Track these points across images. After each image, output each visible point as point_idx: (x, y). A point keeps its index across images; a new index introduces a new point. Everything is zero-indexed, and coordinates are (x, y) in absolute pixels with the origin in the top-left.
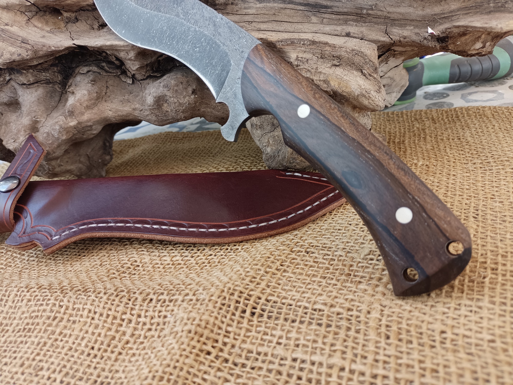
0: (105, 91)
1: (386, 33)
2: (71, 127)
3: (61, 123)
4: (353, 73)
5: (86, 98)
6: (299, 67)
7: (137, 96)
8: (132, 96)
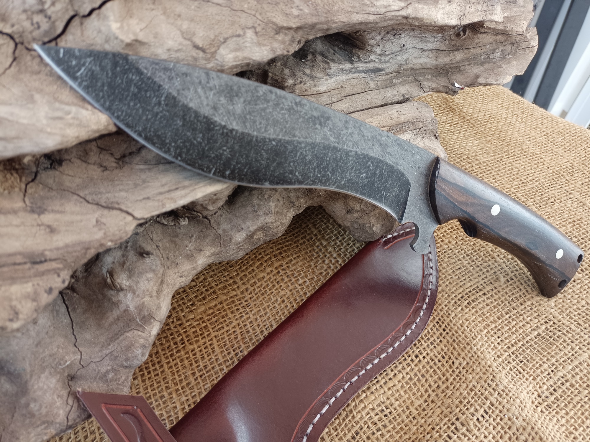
7: (206, 237)
8: (196, 240)
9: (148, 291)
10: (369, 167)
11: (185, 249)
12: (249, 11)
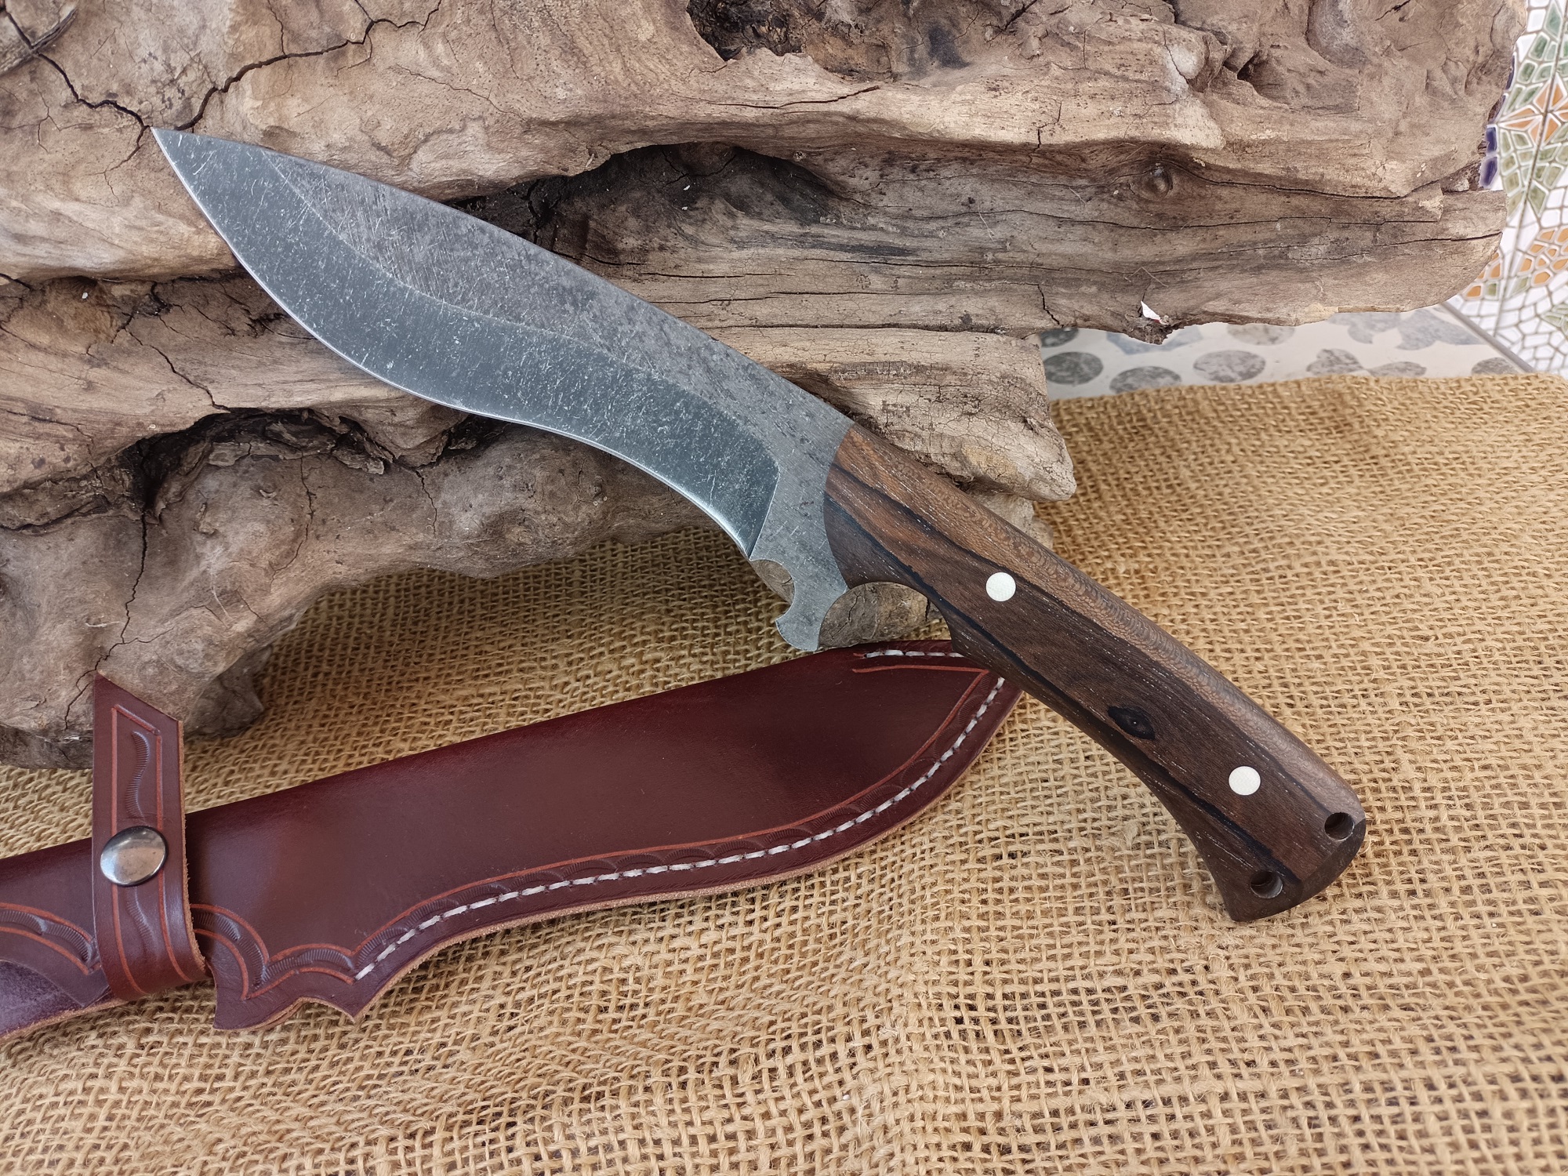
0: (307, 510)
1: (1045, 308)
2: (239, 634)
3: (208, 630)
4: (1008, 428)
5: (264, 542)
6: (892, 428)
7: (413, 509)
8: (394, 509)
9: (250, 553)
10: (677, 413)
11: (364, 516)
12: (480, 92)
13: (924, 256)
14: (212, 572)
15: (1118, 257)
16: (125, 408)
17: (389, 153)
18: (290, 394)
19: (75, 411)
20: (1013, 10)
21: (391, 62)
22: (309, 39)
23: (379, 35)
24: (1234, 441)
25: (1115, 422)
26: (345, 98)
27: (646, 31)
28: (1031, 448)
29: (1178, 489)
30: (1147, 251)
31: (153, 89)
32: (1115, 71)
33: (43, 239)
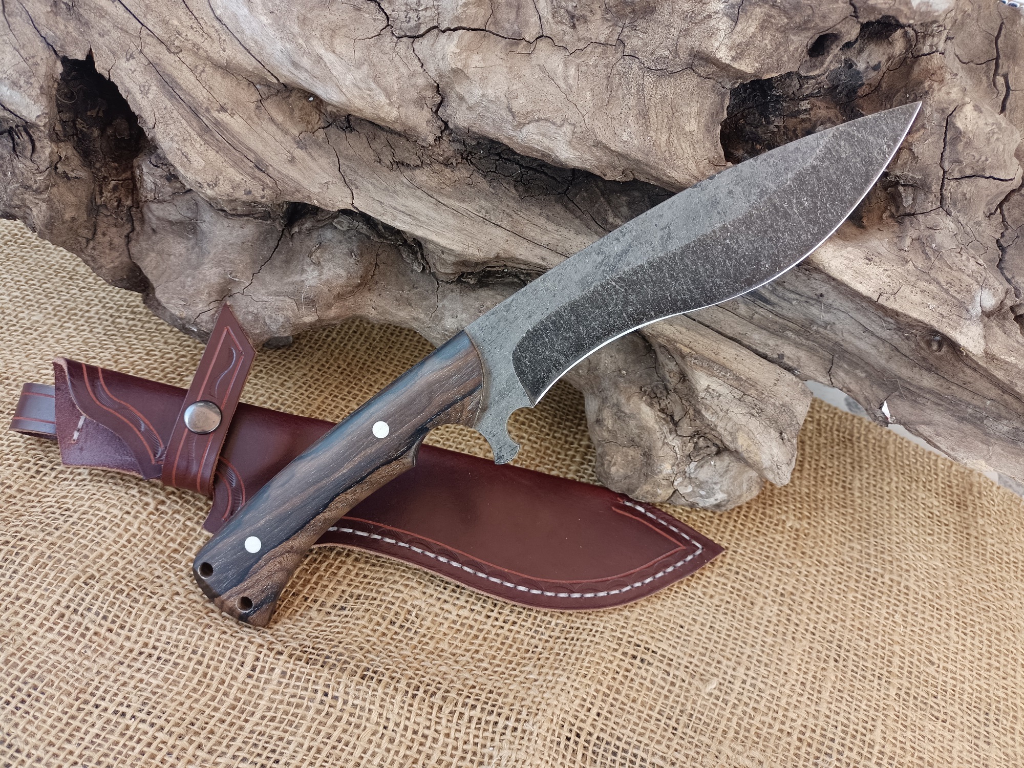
0: (371, 273)
1: (829, 372)
2: (305, 324)
3: (290, 313)
4: (770, 433)
5: (341, 281)
6: (704, 401)
7: (425, 299)
8: (416, 294)
9: (331, 283)
11: (399, 290)
12: (581, 110)
13: (778, 309)
14: (307, 284)
15: (888, 366)
16: (305, 183)
17: (514, 117)
18: (395, 218)
19: (279, 172)
20: (907, 211)
21: (541, 62)
22: (503, 28)
23: (542, 44)
24: (895, 479)
25: (835, 427)
26: (506, 70)
27: (692, 126)
28: (776, 451)
29: (848, 491)
30: (905, 372)
31: (403, 8)
32: (944, 284)
33: (307, 71)
